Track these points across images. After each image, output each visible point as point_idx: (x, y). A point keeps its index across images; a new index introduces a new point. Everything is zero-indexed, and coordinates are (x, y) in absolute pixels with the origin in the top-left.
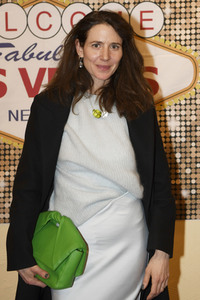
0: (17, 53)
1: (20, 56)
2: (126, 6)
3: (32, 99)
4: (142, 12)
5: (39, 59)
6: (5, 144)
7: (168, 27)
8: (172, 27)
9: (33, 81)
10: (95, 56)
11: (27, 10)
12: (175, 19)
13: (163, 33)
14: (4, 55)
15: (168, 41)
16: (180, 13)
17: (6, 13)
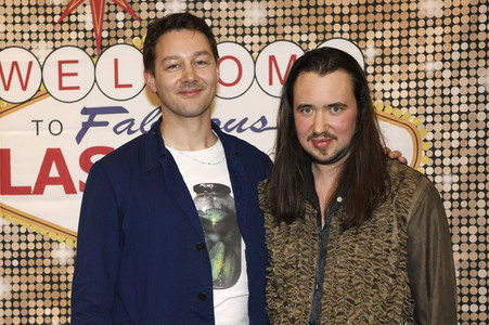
0: (132, 121)
1: (136, 126)
2: (304, 45)
7: (371, 78)
8: (378, 77)
12: (383, 65)
14: (111, 126)
16: (391, 56)
17: (116, 61)
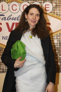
0: (5, 18)
1: (6, 19)
2: (41, 3)
3: (10, 33)
4: (46, 5)
5: (13, 20)
6: (1, 47)
7: (54, 10)
8: (55, 10)
9: (10, 27)
10: (31, 18)
11: (9, 4)
12: (56, 7)
13: (52, 12)
14: (1, 18)
15: (54, 15)
16: (58, 5)
17: (2, 5)
